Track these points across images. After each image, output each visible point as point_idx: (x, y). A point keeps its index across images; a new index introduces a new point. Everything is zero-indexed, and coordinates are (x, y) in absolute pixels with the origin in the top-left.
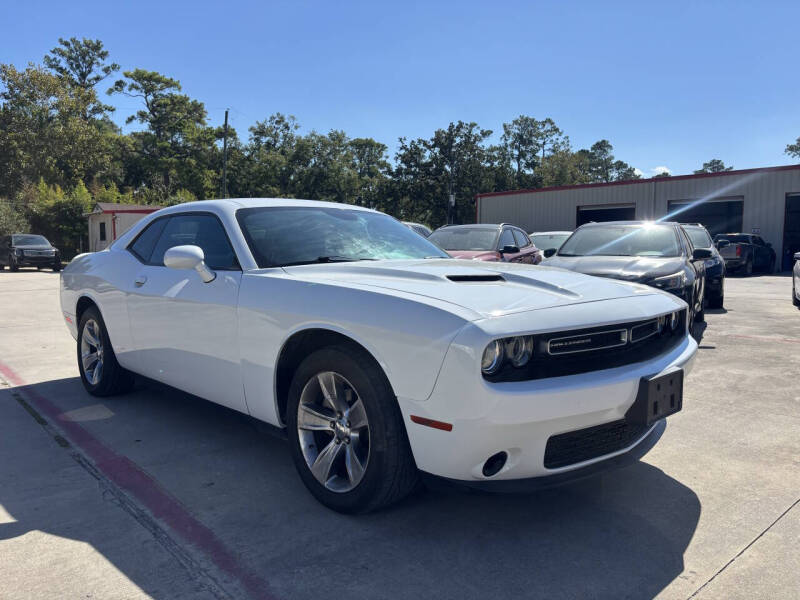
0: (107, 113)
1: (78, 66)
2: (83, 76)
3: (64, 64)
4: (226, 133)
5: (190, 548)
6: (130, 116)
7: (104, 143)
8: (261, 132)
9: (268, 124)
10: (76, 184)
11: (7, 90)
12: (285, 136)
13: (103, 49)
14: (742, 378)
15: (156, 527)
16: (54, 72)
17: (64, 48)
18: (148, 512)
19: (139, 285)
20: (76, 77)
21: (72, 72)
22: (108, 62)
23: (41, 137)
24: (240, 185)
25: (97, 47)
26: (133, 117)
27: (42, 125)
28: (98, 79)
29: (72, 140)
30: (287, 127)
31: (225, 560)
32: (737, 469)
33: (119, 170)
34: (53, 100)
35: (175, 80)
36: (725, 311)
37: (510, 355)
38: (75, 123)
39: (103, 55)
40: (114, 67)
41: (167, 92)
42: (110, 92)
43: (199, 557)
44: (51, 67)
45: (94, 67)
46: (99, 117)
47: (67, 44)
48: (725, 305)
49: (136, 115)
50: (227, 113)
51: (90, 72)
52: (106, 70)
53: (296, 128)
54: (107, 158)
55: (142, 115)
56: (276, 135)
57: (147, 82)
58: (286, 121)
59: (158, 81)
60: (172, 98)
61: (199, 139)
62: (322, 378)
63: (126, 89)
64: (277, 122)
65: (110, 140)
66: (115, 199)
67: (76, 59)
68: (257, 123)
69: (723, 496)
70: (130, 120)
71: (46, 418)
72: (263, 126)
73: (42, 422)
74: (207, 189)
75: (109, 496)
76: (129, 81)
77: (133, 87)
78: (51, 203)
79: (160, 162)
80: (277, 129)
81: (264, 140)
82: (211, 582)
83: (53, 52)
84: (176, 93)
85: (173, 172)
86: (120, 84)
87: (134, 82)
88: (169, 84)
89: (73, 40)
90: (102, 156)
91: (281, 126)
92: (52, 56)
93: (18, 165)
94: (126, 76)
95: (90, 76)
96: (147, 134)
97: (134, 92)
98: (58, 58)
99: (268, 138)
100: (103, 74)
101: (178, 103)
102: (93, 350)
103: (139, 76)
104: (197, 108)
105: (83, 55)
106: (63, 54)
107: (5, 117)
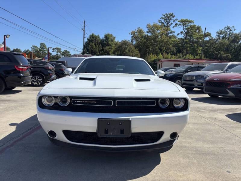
0: (173, 33)
1: (167, 21)
2: (168, 24)
3: (163, 21)
4: (208, 35)
6: (178, 33)
7: (170, 42)
8: (220, 33)
9: (224, 30)
10: (159, 54)
11: (148, 30)
12: (230, 33)
13: (174, 15)
16: (160, 24)
17: (164, 17)
20: (166, 24)
21: (165, 23)
22: (174, 19)
23: (155, 42)
24: (210, 51)
25: (172, 15)
26: (179, 33)
27: (155, 39)
28: (171, 24)
29: (162, 42)
30: (231, 30)
33: (174, 49)
34: (159, 31)
35: (192, 20)
38: (164, 37)
39: (173, 17)
40: (176, 20)
41: (190, 24)
42: (174, 27)
44: (160, 22)
45: (171, 21)
46: (171, 35)
47: (164, 16)
49: (180, 33)
50: (206, 28)
51: (169, 22)
52: (174, 21)
53: (234, 30)
54: (171, 46)
55: (182, 33)
56: (227, 33)
57: (184, 22)
58: (231, 28)
59: (187, 21)
60: (191, 26)
61: (198, 38)
63: (178, 26)
64: (228, 29)
65: (172, 41)
66: (169, 58)
67: (166, 19)
68: (220, 30)
70: (178, 34)
72: (222, 31)
74: (199, 53)
76: (179, 23)
77: (180, 24)
78: (153, 59)
79: (185, 46)
80: (227, 31)
81: (221, 36)
83: (161, 18)
84: (192, 24)
85: (188, 49)
86: (176, 24)
87: (180, 23)
88: (191, 22)
89: (166, 14)
90: (169, 46)
91: (229, 30)
92: (160, 19)
93: (149, 49)
94: (178, 22)
95: (169, 24)
96: (182, 38)
97: (180, 26)
98: (162, 20)
99: (223, 35)
100: (173, 22)
101: (192, 27)
103: (182, 21)
104: (199, 28)
105: (168, 18)
106: (163, 19)
107: (147, 38)
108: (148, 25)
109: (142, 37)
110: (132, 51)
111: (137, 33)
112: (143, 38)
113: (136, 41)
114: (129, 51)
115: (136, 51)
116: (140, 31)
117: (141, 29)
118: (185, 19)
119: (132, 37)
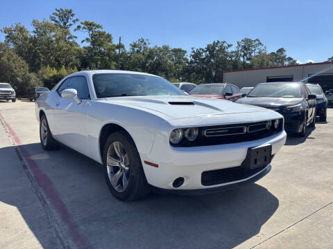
0: (74, 39)
1: (63, 20)
2: (65, 24)
3: (57, 19)
4: (120, 46)
5: (54, 211)
7: (73, 51)
8: (134, 46)
9: (137, 42)
10: (61, 67)
11: (35, 30)
12: (144, 47)
13: (73, 13)
14: (322, 151)
15: (45, 202)
16: (53, 22)
17: (58, 13)
18: (45, 196)
19: (57, 105)
20: (62, 24)
21: (60, 22)
22: (74, 18)
23: (48, 49)
25: (70, 12)
27: (49, 44)
28: (71, 25)
29: (60, 50)
30: (145, 44)
31: (65, 216)
32: (302, 191)
33: (78, 62)
34: (53, 34)
35: (100, 25)
36: (326, 123)
37: (186, 136)
38: (62, 43)
39: (72, 15)
40: (77, 20)
41: (97, 30)
42: (75, 30)
43: (56, 215)
44: (53, 20)
45: (69, 20)
46: (71, 40)
47: (58, 11)
48: (327, 120)
49: (85, 39)
50: (120, 38)
51: (67, 22)
52: (74, 21)
53: (149, 44)
54: (74, 57)
55: (87, 39)
56: (141, 47)
57: (90, 26)
58: (145, 41)
59: (94, 25)
60: (99, 32)
61: (110, 49)
62: (114, 144)
63: (81, 29)
64: (142, 42)
65: (75, 50)
67: (62, 17)
68: (133, 42)
69: (291, 202)
70: (83, 41)
71: (23, 158)
72: (135, 43)
73: (21, 159)
75: (33, 189)
76: (82, 26)
77: (84, 28)
78: (51, 75)
79: (94, 58)
80: (141, 44)
81: (136, 49)
82: (57, 225)
83: (53, 14)
84: (101, 30)
85: (99, 62)
86: (79, 27)
87: (84, 26)
88: (98, 26)
89: (61, 9)
90: (72, 56)
92: (53, 16)
93: (40, 60)
94: (81, 23)
95: (68, 24)
96: (89, 47)
97: (84, 30)
98: (55, 17)
100: (72, 23)
101: (101, 34)
102: (45, 132)
103: (86, 24)
104: (109, 36)
105: (65, 15)
106: (57, 15)
107: (34, 41)
108: (34, 21)
109: (26, 39)
110: (14, 60)
111: (15, 31)
112: (28, 41)
113: (15, 43)
114: (9, 60)
115: (22, 61)
116: (21, 30)
117: (22, 25)
118: (90, 21)
119: (8, 37)
